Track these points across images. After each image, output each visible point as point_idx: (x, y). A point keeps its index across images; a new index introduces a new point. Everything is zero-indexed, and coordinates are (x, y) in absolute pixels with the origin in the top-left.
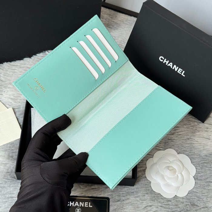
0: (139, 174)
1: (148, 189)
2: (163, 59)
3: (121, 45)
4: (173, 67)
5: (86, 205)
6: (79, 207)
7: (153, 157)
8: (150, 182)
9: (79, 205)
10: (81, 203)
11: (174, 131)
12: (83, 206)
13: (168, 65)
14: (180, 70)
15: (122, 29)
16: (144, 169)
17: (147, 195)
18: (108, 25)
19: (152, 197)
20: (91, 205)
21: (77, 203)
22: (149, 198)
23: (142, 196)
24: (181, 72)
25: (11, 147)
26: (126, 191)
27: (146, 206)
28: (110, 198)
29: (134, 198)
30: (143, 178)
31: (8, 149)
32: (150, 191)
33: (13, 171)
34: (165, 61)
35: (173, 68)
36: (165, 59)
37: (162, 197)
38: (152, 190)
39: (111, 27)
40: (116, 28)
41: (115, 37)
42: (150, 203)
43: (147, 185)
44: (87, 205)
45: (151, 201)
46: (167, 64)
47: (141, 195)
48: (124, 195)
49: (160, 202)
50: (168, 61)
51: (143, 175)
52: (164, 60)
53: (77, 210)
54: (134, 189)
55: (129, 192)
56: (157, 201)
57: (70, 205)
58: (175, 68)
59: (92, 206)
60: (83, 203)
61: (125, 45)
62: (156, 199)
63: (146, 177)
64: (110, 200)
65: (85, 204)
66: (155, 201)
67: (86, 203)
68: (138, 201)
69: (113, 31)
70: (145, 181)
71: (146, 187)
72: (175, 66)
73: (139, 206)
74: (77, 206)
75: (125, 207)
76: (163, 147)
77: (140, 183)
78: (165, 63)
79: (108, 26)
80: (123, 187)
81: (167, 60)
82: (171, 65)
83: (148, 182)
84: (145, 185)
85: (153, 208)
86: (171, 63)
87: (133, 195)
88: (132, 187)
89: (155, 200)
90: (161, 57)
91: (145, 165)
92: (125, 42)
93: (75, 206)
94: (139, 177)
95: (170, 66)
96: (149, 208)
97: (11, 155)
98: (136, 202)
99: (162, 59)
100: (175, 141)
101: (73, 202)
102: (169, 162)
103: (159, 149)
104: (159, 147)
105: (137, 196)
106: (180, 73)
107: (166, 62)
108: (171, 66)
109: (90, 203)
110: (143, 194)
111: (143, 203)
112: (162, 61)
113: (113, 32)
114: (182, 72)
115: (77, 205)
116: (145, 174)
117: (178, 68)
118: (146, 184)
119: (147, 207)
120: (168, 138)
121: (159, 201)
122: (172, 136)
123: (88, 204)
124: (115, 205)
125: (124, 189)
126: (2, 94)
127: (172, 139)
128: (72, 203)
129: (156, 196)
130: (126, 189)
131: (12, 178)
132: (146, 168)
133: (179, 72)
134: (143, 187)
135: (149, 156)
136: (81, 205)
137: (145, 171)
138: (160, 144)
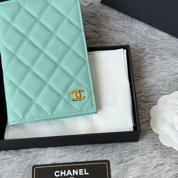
0: (143, 126)
1: (155, 143)
5: (81, 173)
6: (73, 176)
7: (157, 104)
8: (158, 135)
9: (72, 173)
10: (74, 171)
12: (77, 174)
16: (148, 119)
17: (156, 152)
19: (163, 153)
20: (86, 173)
21: (69, 172)
22: (158, 154)
23: (149, 153)
26: (128, 150)
27: (156, 164)
28: (109, 160)
29: (140, 157)
30: (148, 130)
32: (159, 146)
37: (176, 152)
38: (162, 144)
42: (161, 160)
43: (154, 138)
45: (163, 159)
47: (148, 152)
48: (127, 154)
49: (173, 158)
51: (148, 127)
54: (138, 146)
55: (133, 150)
56: (170, 158)
57: (61, 175)
59: (88, 174)
60: (77, 170)
62: (168, 155)
63: (151, 129)
64: (111, 163)
66: (168, 158)
67: (80, 170)
68: (145, 160)
70: (151, 135)
71: (154, 141)
73: (147, 167)
75: (130, 170)
76: (168, 90)
77: (145, 137)
80: (125, 145)
83: (154, 136)
84: (151, 139)
85: (166, 167)
87: (138, 153)
88: (136, 144)
89: (168, 156)
91: (149, 115)
93: (67, 175)
94: (142, 130)
96: (161, 167)
98: (144, 161)
101: (65, 171)
103: (162, 94)
104: (163, 91)
105: (144, 154)
109: (85, 170)
110: (151, 150)
111: (152, 161)
115: (69, 174)
116: (150, 125)
119: (158, 167)
120: (172, 79)
123: (84, 171)
124: (118, 168)
125: (126, 147)
127: (177, 79)
128: (63, 172)
129: (167, 151)
130: (128, 147)
132: (150, 118)
134: (150, 142)
135: (152, 103)
136: (75, 173)
137: (150, 122)
138: (163, 87)
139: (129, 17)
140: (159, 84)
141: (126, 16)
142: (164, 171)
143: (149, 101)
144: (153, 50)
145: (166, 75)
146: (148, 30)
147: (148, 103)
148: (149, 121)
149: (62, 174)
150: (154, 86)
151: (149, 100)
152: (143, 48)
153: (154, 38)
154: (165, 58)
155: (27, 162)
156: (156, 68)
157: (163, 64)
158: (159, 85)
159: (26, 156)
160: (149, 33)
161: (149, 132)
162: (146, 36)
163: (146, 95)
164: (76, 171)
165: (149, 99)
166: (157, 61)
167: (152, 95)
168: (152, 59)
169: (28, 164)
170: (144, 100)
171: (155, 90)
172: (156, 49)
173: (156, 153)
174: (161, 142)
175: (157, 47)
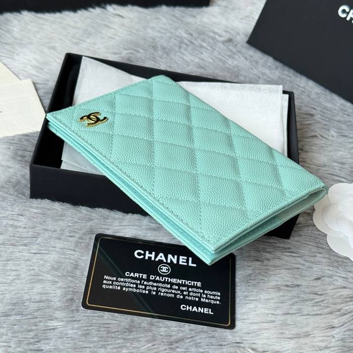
1: (320, 245)
2: (347, 10)
5: (182, 262)
6: (167, 263)
8: (325, 235)
9: (166, 259)
10: (170, 256)
12: (175, 262)
20: (192, 263)
21: (161, 256)
22: (324, 260)
25: (23, 140)
29: (291, 259)
30: (308, 226)
33: (22, 182)
34: (351, 15)
38: (331, 249)
42: (329, 270)
44: (185, 261)
45: (331, 268)
47: (307, 254)
51: (309, 221)
52: (348, 13)
53: (162, 269)
57: (147, 258)
59: (195, 265)
60: (176, 256)
63: (314, 225)
64: (237, 258)
65: (181, 260)
66: (340, 269)
67: (181, 257)
74: (161, 262)
75: (272, 273)
83: (319, 235)
87: (288, 252)
89: (340, 267)
90: (342, 8)
93: (157, 260)
94: (299, 224)
96: (327, 280)
97: (20, 153)
99: (344, 11)
101: (154, 253)
109: (190, 259)
110: (312, 253)
111: (312, 268)
112: (344, 16)
115: (161, 259)
118: (316, 238)
119: (322, 278)
121: (349, 270)
123: (188, 260)
126: (12, 58)
128: (150, 253)
131: (19, 193)
132: (314, 210)
134: (310, 241)
136: (171, 260)
137: (312, 216)
142: (332, 287)
144: (327, 120)
145: (346, 157)
146: (322, 93)
149: (149, 257)
150: (326, 166)
152: (312, 113)
153: (329, 105)
154: (346, 134)
155: (89, 224)
156: (330, 145)
157: (342, 141)
158: (334, 166)
159: (89, 213)
161: (311, 228)
162: (317, 100)
164: (174, 257)
166: (332, 136)
168: (323, 130)
169: (91, 226)
171: (326, 172)
172: (332, 119)
173: (320, 257)
174: (329, 246)
175: (334, 119)
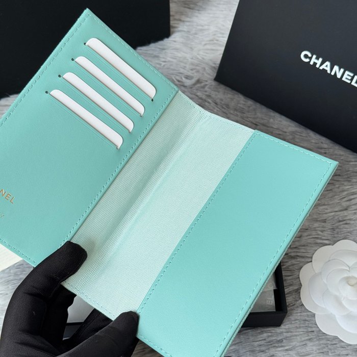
0: (289, 299)
1: (310, 330)
2: (310, 55)
3: (217, 40)
4: (331, 69)
7: (311, 261)
8: (314, 315)
11: (348, 203)
13: (321, 68)
14: (348, 75)
15: (214, 8)
16: (296, 288)
18: (185, 4)
19: (322, 346)
22: (314, 348)
23: (300, 346)
24: (350, 78)
25: (19, 273)
26: (265, 340)
29: (285, 354)
30: (298, 307)
31: (12, 278)
32: (315, 333)
34: (314, 60)
35: (333, 73)
36: (314, 57)
37: (343, 344)
38: (320, 330)
39: (192, 6)
40: (201, 7)
41: (202, 26)
43: (307, 321)
46: (317, 66)
47: (298, 344)
48: (263, 348)
50: (321, 60)
51: (297, 301)
52: (311, 58)
54: (282, 333)
55: (272, 341)
56: (333, 354)
58: (337, 71)
61: (226, 39)
62: (330, 349)
63: (303, 305)
66: (330, 354)
69: (196, 14)
70: (302, 314)
71: (307, 325)
72: (336, 68)
76: (329, 238)
77: (292, 318)
78: (315, 64)
79: (186, 6)
80: (259, 331)
81: (317, 58)
82: (327, 66)
83: (308, 316)
84: (302, 322)
86: (328, 63)
87: (282, 346)
88: (278, 330)
89: (330, 352)
90: (304, 53)
91: (298, 280)
92: (223, 34)
94: (289, 306)
95: (326, 68)
99: (306, 56)
100: (352, 222)
102: (348, 268)
103: (321, 243)
104: (321, 239)
105: (290, 347)
106: (349, 82)
107: (316, 61)
108: (328, 69)
110: (303, 341)
112: (307, 60)
113: (197, 17)
114: (353, 78)
116: (300, 298)
117: (342, 70)
118: (305, 320)
120: (336, 217)
121: (338, 353)
122: (345, 213)
125: (261, 335)
127: (345, 219)
129: (328, 342)
130: (265, 335)
132: (301, 285)
133: (346, 78)
134: (300, 327)
135: (303, 260)
137: (300, 293)
138: (322, 231)
139: (263, 107)
140: (314, 226)
141: (258, 105)
143: (298, 256)
145: (326, 211)
146: (296, 131)
147: (297, 259)
148: (298, 291)
150: (307, 229)
151: (298, 254)
158: (315, 228)
160: (298, 136)
161: (299, 310)
163: (294, 246)
165: (299, 252)
167: (304, 246)
170: (290, 254)
171: (309, 237)
173: (311, 346)
174: (318, 327)
